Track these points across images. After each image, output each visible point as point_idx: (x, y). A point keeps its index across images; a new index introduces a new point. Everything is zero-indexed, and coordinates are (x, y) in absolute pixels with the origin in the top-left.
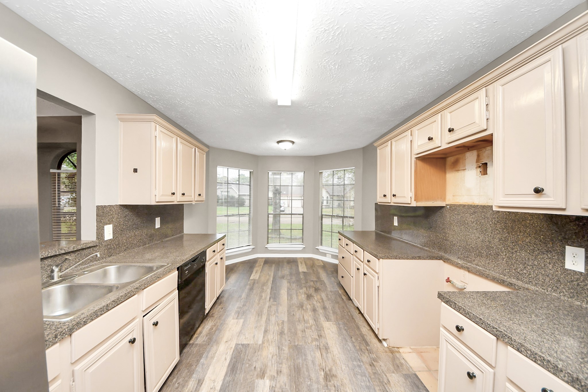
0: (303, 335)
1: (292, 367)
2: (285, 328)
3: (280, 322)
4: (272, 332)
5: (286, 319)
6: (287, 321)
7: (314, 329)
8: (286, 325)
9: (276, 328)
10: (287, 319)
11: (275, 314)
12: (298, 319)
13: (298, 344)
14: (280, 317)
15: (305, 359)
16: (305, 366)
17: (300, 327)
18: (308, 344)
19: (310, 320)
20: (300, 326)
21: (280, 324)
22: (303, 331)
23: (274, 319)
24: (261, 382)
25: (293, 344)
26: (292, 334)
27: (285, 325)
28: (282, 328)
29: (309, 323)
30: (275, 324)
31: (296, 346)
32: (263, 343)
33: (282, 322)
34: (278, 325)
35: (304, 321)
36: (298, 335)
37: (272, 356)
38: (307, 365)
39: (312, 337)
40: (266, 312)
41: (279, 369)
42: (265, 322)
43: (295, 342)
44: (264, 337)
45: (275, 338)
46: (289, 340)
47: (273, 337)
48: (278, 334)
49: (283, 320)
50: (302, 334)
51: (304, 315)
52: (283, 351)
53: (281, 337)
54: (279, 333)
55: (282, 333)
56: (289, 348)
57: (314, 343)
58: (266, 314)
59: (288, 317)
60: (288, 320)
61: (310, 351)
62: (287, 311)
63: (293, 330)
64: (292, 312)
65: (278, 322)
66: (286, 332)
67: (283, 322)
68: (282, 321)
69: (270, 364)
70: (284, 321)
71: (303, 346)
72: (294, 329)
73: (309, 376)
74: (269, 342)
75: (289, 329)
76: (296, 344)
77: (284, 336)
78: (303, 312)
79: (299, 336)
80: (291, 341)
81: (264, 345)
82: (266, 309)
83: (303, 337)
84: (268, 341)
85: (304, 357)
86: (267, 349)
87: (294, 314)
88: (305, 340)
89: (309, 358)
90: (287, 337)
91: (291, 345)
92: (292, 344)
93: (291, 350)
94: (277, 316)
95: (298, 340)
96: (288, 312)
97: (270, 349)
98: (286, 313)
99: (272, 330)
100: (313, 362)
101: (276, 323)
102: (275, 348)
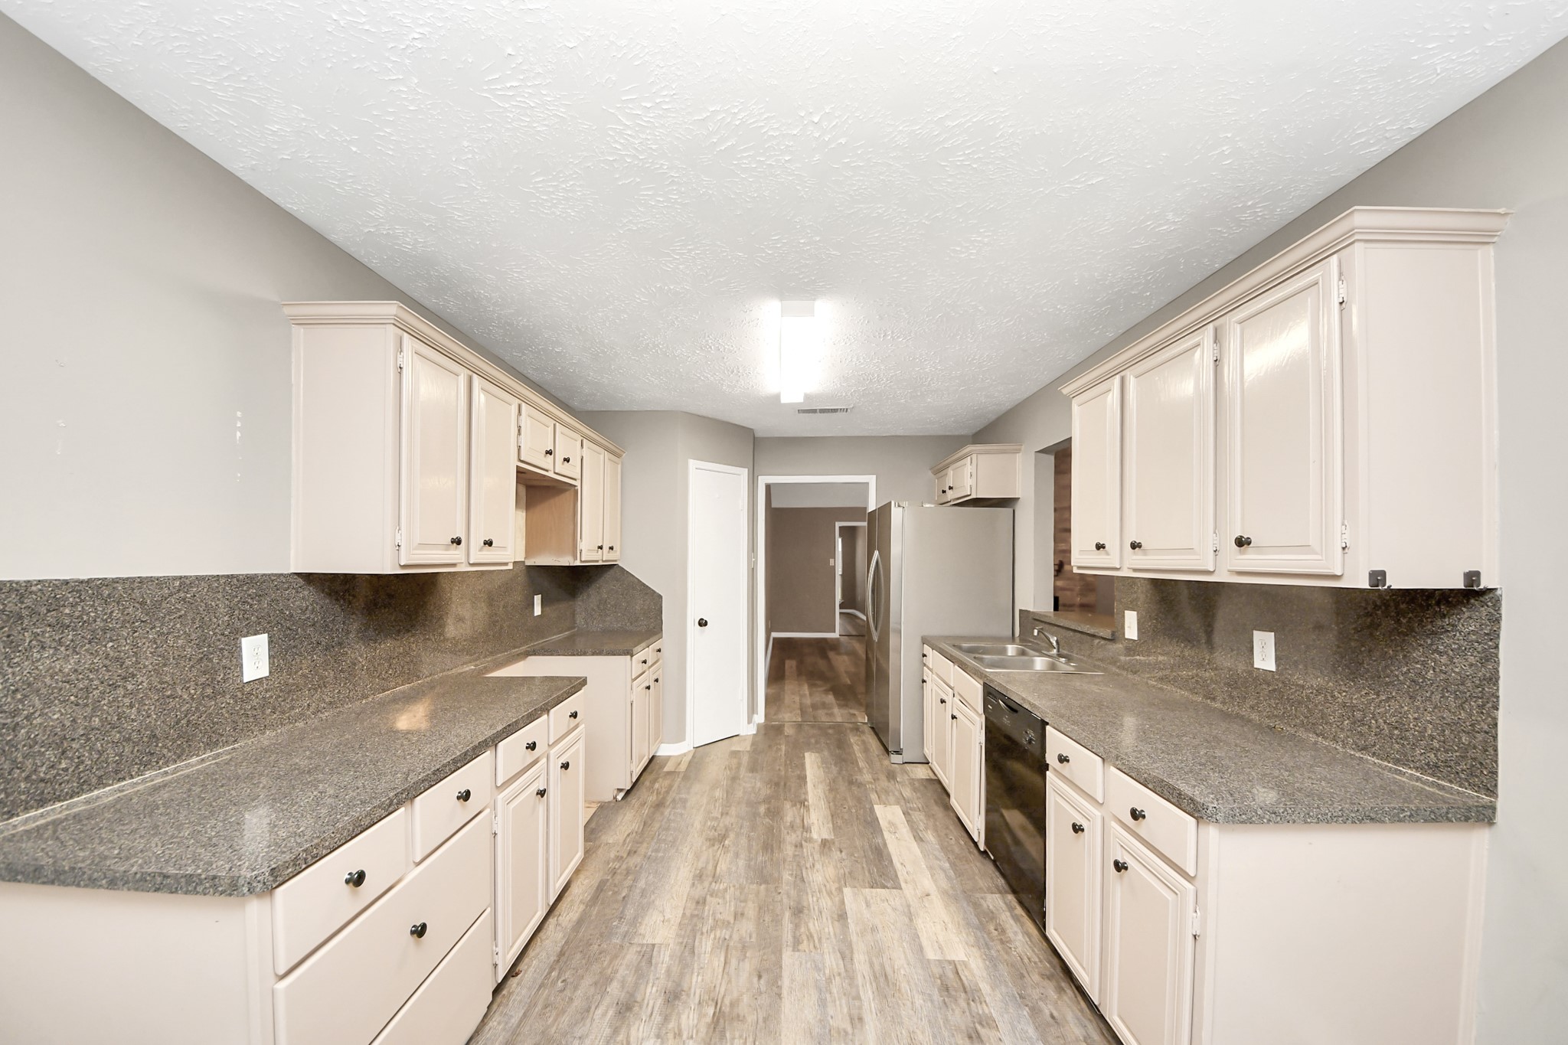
0: (743, 904)
1: (776, 851)
2: (791, 926)
3: (804, 946)
4: (823, 914)
5: (788, 957)
6: (784, 950)
7: (708, 919)
8: (787, 936)
9: (813, 926)
10: (783, 956)
11: (829, 981)
12: (748, 955)
13: (761, 885)
14: (809, 965)
15: (750, 860)
16: (754, 852)
17: (747, 927)
18: (737, 886)
19: (709, 949)
20: (746, 931)
21: (804, 937)
22: (739, 915)
23: (827, 956)
24: (826, 836)
25: (772, 887)
26: (771, 907)
27: (790, 936)
28: (797, 926)
29: (715, 938)
30: (820, 939)
31: (766, 882)
32: (840, 890)
33: (800, 947)
34: (810, 937)
35: (728, 946)
36: (756, 905)
37: (814, 866)
38: (750, 852)
39: (720, 901)
40: (861, 988)
41: (798, 849)
42: (854, 947)
43: (767, 890)
44: (843, 902)
45: (815, 899)
46: (780, 893)
47: (820, 901)
48: (809, 910)
49: (797, 953)
50: (744, 907)
51: (721, 970)
52: (792, 874)
53: (799, 903)
54: (806, 911)
55: (798, 911)
56: (779, 879)
57: (721, 888)
58: (860, 981)
59: (781, 967)
60: (778, 952)
61: (736, 872)
62: (785, 992)
63: (768, 918)
64: (763, 989)
65: (812, 946)
66: (787, 914)
67: (796, 943)
68: (798, 950)
69: (817, 856)
70: (793, 951)
71: (749, 881)
72: (764, 921)
73: (749, 841)
74: (826, 890)
75: (777, 921)
76: (763, 887)
77: (792, 904)
78: (723, 990)
79: (753, 903)
80: (776, 891)
81: (837, 885)
82: (866, 1004)
83: (745, 901)
84: (830, 893)
85: (752, 863)
86: (828, 877)
87: (755, 980)
88: (741, 893)
89: (741, 863)
90: (785, 900)
91: (777, 885)
92: (774, 886)
93: (776, 875)
94: (817, 969)
95: (757, 894)
96: (779, 987)
97: (820, 878)
98: (786, 982)
99: (825, 920)
100: (737, 855)
101: (816, 941)
102: (811, 879)
